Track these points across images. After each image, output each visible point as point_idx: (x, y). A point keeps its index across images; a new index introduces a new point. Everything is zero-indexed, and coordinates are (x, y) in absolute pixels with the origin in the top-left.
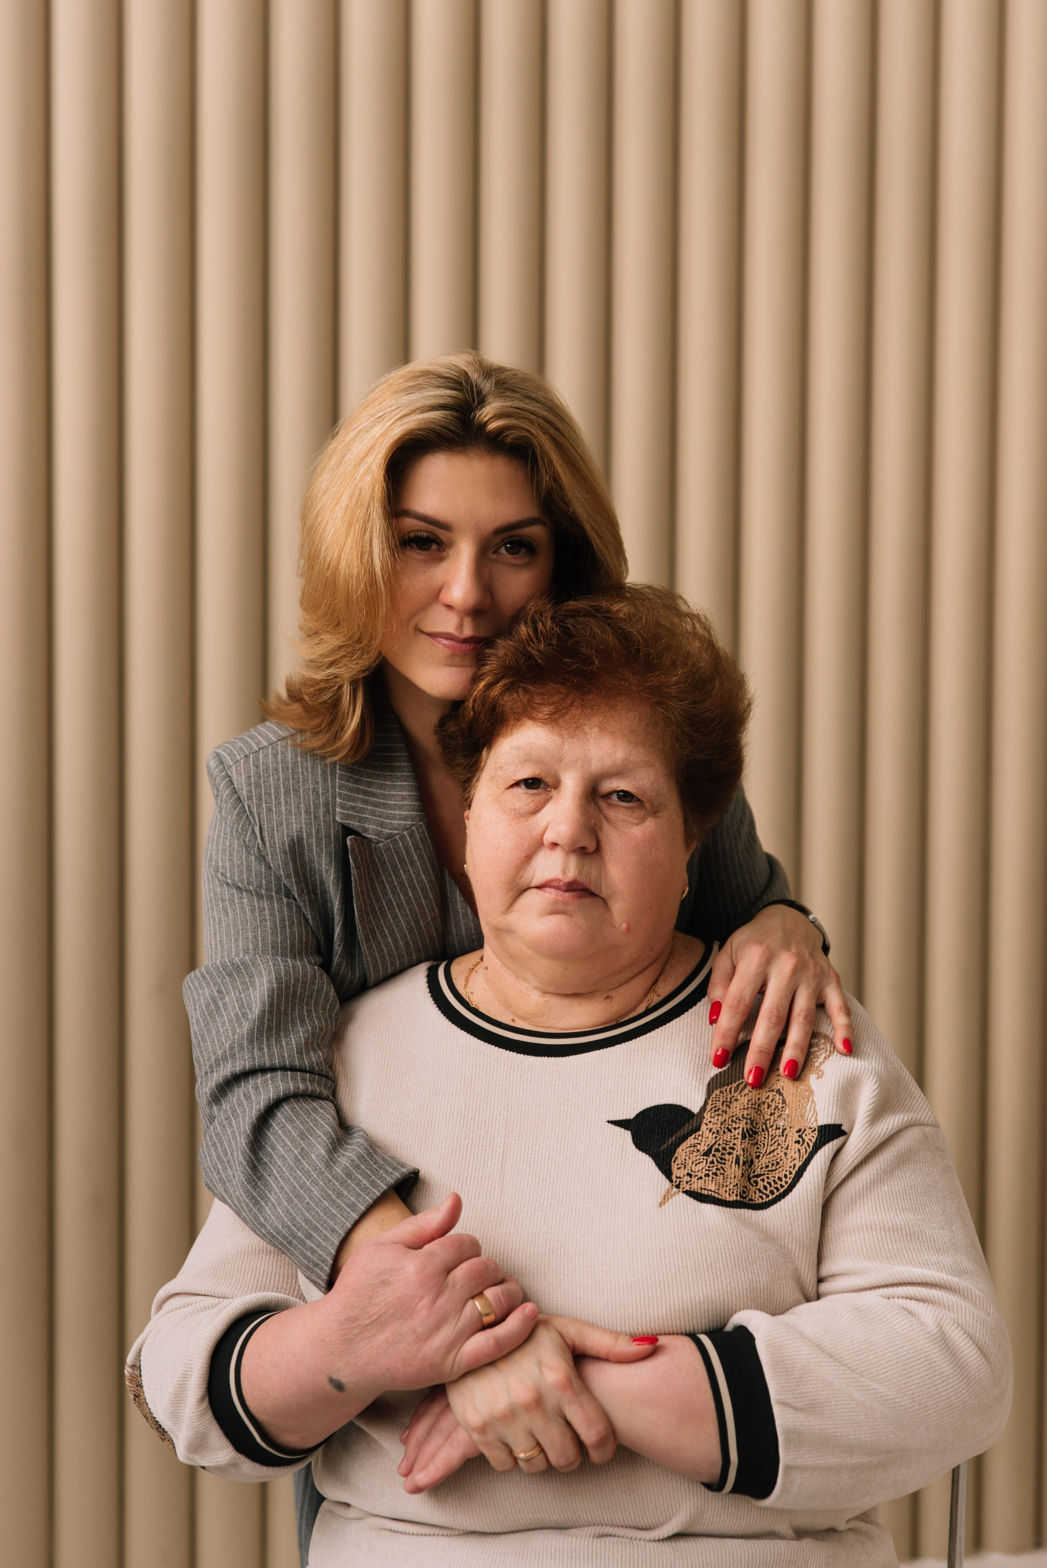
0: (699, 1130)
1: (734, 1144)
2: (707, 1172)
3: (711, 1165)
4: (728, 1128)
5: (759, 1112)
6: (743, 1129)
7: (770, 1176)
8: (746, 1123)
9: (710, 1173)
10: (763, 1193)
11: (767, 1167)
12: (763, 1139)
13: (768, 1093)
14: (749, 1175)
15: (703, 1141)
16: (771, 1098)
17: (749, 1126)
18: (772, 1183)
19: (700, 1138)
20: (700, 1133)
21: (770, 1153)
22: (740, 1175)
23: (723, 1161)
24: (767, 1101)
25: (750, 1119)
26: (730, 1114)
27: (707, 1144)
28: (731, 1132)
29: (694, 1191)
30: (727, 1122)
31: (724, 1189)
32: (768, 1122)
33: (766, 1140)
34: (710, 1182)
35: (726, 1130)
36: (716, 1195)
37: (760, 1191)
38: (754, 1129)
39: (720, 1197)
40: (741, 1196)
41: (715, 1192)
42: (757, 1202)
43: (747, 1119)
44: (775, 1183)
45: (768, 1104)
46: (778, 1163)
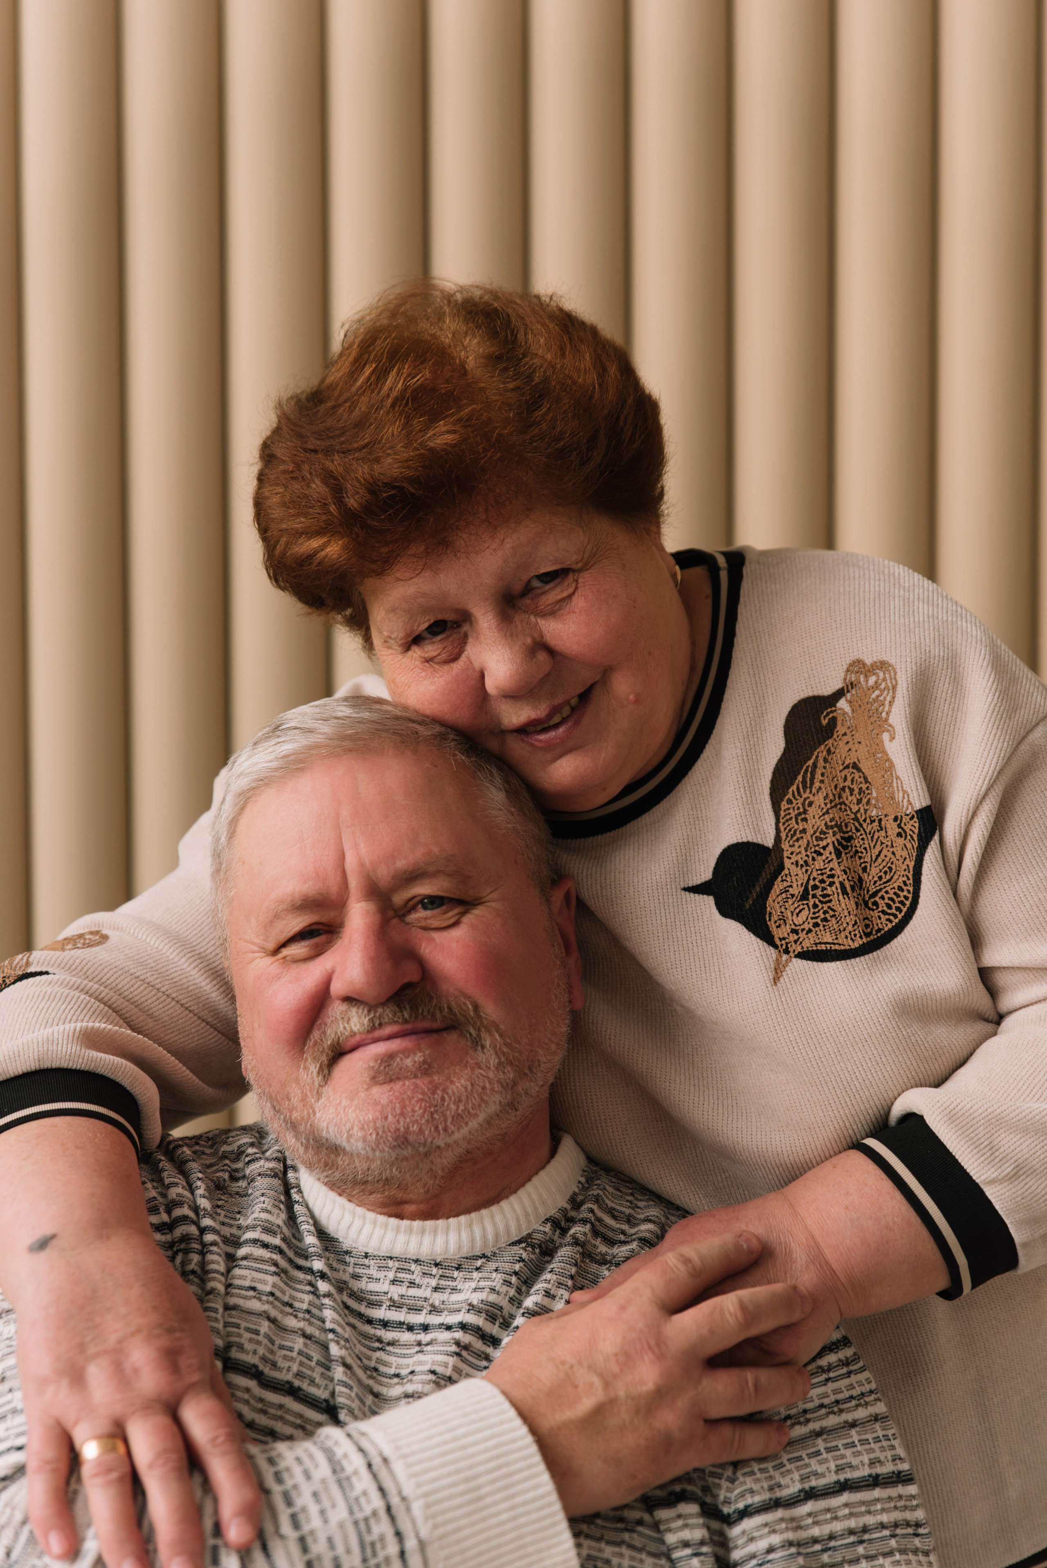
0: (782, 867)
1: (831, 869)
2: (814, 921)
3: (816, 910)
4: (815, 852)
5: (843, 807)
6: (833, 842)
7: (888, 889)
8: (834, 834)
9: (819, 921)
10: (889, 914)
11: (880, 878)
12: (861, 842)
13: (843, 773)
14: (863, 900)
15: (794, 880)
16: (849, 778)
17: (838, 836)
18: (895, 897)
19: (788, 879)
20: (786, 871)
21: (876, 859)
22: (854, 906)
23: (827, 899)
24: (846, 784)
25: (836, 825)
26: (810, 831)
27: (799, 883)
28: (821, 854)
29: (808, 951)
30: (811, 845)
31: (843, 934)
32: (859, 815)
33: (866, 842)
34: (823, 932)
35: (815, 855)
36: (837, 947)
37: (883, 912)
38: (846, 835)
39: (842, 948)
40: (867, 935)
41: (834, 944)
42: (886, 929)
43: (832, 827)
44: (898, 896)
45: (849, 788)
46: (890, 869)
